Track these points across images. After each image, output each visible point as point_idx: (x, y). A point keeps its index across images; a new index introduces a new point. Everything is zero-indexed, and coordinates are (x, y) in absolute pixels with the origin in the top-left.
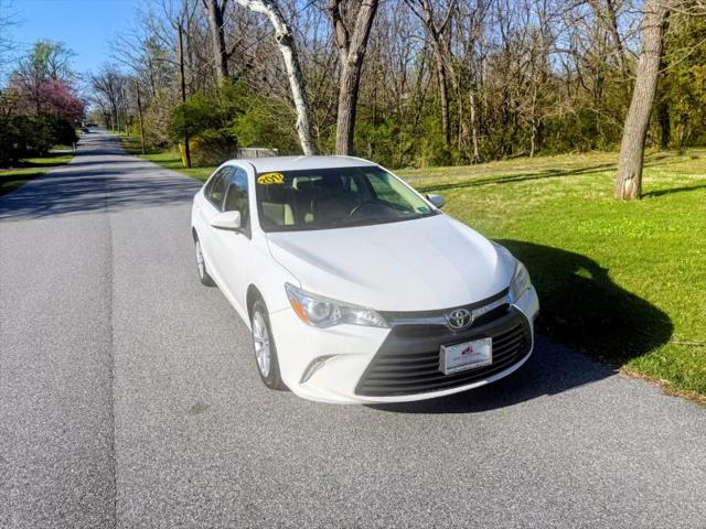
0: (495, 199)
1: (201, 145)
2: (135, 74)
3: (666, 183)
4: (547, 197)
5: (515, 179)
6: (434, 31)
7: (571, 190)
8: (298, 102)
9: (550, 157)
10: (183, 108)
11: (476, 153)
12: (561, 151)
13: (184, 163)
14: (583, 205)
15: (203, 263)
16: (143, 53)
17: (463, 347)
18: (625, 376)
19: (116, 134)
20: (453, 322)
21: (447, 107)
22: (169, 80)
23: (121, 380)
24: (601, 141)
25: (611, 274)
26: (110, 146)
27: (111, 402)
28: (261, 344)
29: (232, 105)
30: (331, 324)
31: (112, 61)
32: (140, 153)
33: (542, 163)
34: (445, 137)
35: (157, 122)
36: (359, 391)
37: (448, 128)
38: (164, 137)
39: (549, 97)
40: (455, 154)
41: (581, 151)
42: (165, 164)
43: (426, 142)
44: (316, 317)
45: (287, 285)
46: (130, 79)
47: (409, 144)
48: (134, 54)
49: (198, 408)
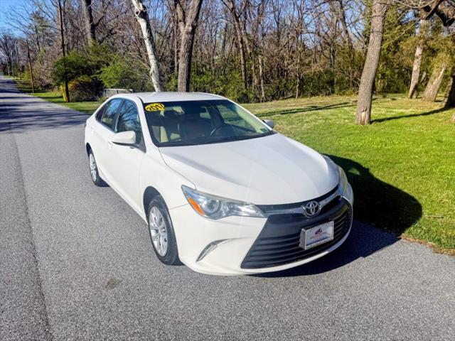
0: (282, 124)
1: (76, 86)
2: (24, 36)
3: (382, 114)
4: (314, 123)
5: (291, 112)
6: (236, 16)
7: (326, 119)
8: (151, 57)
9: (308, 98)
10: (64, 61)
11: (263, 96)
12: (313, 95)
13: (65, 99)
14: (338, 128)
15: (96, 169)
16: (30, 22)
17: (316, 229)
18: (405, 241)
19: (12, 78)
20: (308, 211)
21: (245, 65)
22: (51, 41)
24: (337, 89)
25: (372, 171)
26: (8, 87)
27: (39, 283)
28: (157, 231)
29: (99, 59)
30: (220, 216)
31: (7, 27)
32: (31, 92)
33: (304, 102)
34: (244, 84)
35: (44, 69)
36: (243, 266)
37: (245, 79)
38: (48, 81)
39: (307, 61)
40: (251, 96)
41: (326, 95)
42: (51, 100)
43: (233, 87)
44: (210, 211)
45: (183, 187)
46: (21, 40)
47: (222, 88)
48: (23, 22)
49: (112, 284)
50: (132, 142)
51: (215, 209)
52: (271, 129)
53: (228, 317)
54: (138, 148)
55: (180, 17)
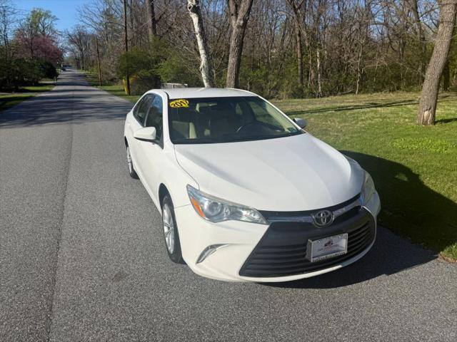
0: (334, 121)
1: (137, 81)
2: (96, 32)
3: (451, 114)
4: (369, 121)
5: (347, 109)
6: (294, 7)
7: (385, 117)
8: (202, 52)
9: (369, 95)
10: (126, 55)
11: (320, 90)
12: (376, 91)
13: (126, 93)
14: (395, 128)
15: (131, 162)
16: (101, 19)
17: (325, 241)
18: (442, 260)
19: (82, 72)
20: (318, 220)
21: (302, 58)
22: (118, 37)
23: (65, 250)
24: (403, 84)
25: (422, 177)
26: (79, 80)
28: (169, 228)
29: (158, 54)
30: (221, 220)
31: (81, 24)
32: (99, 85)
33: (364, 98)
34: (299, 79)
35: (110, 64)
36: (242, 273)
37: (302, 73)
38: (113, 75)
39: (370, 54)
40: (306, 91)
41: (390, 91)
42: (114, 93)
43: (287, 82)
44: (210, 213)
45: (189, 186)
46: (93, 36)
47: (275, 83)
48: (95, 19)
49: (119, 277)
50: (152, 138)
51: (218, 211)
52: (300, 128)
53: (221, 324)
54: (157, 143)
55: (232, 10)
